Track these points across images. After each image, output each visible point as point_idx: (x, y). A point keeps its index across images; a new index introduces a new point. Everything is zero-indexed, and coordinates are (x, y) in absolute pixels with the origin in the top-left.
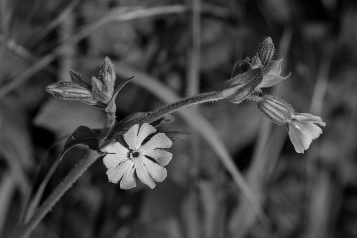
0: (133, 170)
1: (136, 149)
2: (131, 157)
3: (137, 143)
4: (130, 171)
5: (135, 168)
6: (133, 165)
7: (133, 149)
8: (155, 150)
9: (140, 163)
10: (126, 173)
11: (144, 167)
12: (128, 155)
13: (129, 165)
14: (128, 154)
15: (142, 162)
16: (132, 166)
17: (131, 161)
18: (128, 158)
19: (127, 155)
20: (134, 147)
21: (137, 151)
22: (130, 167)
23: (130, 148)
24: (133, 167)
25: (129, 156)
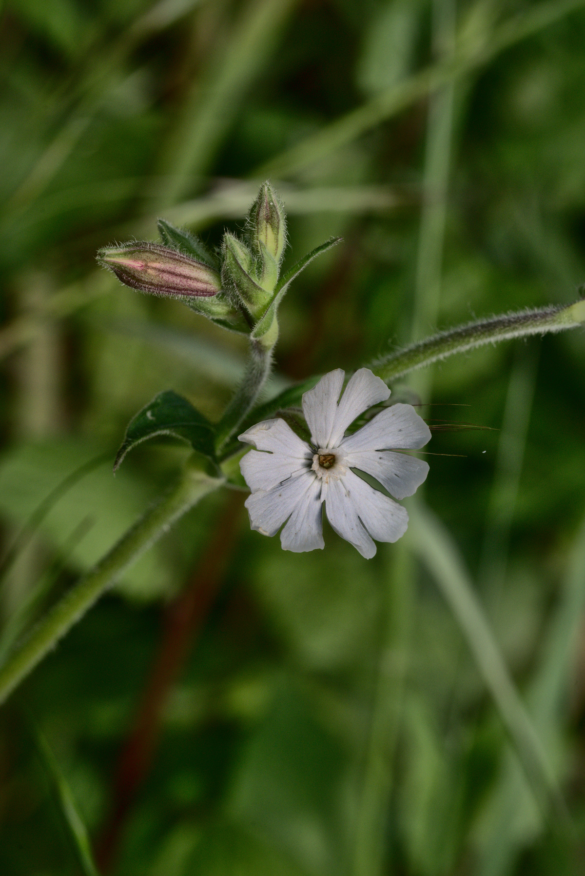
0: (317, 505)
1: (331, 446)
2: (315, 466)
3: (334, 427)
4: (309, 507)
5: (322, 499)
6: (319, 489)
7: (322, 443)
8: (380, 454)
9: (337, 486)
10: (296, 512)
11: (346, 500)
12: (308, 462)
13: (305, 490)
14: (306, 459)
15: (341, 485)
16: (314, 492)
17: (313, 477)
18: (305, 470)
19: (303, 461)
20: (326, 438)
21: (334, 452)
22: (308, 494)
23: (314, 440)
24: (319, 497)
25: (309, 465)
